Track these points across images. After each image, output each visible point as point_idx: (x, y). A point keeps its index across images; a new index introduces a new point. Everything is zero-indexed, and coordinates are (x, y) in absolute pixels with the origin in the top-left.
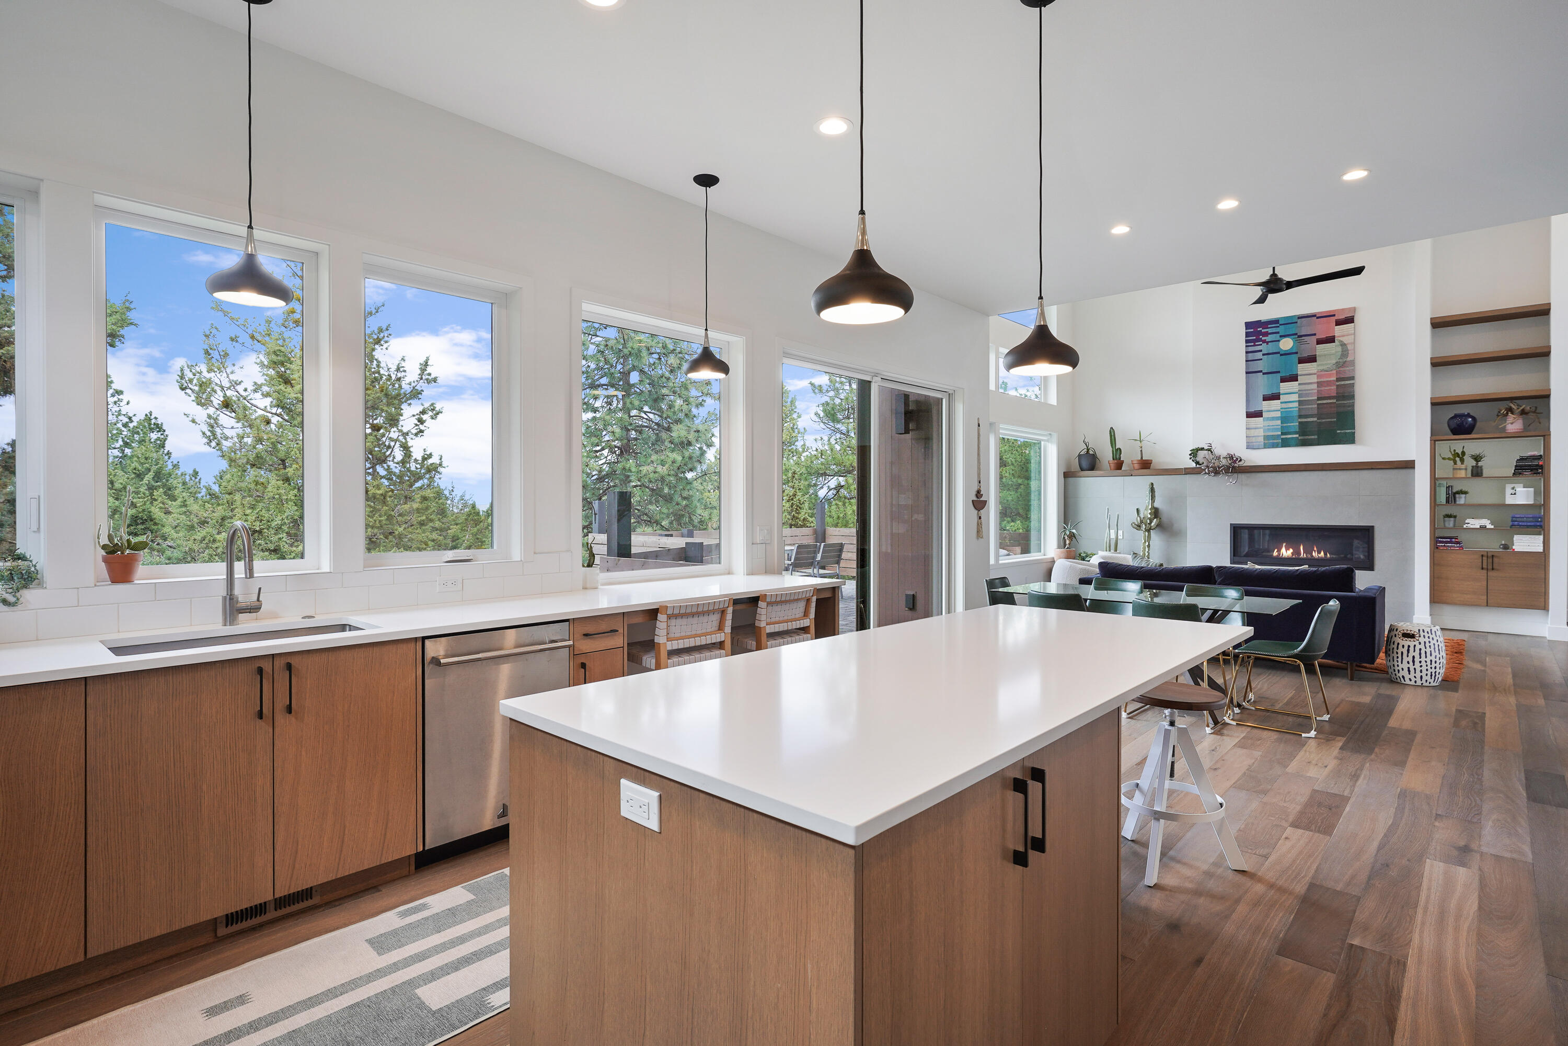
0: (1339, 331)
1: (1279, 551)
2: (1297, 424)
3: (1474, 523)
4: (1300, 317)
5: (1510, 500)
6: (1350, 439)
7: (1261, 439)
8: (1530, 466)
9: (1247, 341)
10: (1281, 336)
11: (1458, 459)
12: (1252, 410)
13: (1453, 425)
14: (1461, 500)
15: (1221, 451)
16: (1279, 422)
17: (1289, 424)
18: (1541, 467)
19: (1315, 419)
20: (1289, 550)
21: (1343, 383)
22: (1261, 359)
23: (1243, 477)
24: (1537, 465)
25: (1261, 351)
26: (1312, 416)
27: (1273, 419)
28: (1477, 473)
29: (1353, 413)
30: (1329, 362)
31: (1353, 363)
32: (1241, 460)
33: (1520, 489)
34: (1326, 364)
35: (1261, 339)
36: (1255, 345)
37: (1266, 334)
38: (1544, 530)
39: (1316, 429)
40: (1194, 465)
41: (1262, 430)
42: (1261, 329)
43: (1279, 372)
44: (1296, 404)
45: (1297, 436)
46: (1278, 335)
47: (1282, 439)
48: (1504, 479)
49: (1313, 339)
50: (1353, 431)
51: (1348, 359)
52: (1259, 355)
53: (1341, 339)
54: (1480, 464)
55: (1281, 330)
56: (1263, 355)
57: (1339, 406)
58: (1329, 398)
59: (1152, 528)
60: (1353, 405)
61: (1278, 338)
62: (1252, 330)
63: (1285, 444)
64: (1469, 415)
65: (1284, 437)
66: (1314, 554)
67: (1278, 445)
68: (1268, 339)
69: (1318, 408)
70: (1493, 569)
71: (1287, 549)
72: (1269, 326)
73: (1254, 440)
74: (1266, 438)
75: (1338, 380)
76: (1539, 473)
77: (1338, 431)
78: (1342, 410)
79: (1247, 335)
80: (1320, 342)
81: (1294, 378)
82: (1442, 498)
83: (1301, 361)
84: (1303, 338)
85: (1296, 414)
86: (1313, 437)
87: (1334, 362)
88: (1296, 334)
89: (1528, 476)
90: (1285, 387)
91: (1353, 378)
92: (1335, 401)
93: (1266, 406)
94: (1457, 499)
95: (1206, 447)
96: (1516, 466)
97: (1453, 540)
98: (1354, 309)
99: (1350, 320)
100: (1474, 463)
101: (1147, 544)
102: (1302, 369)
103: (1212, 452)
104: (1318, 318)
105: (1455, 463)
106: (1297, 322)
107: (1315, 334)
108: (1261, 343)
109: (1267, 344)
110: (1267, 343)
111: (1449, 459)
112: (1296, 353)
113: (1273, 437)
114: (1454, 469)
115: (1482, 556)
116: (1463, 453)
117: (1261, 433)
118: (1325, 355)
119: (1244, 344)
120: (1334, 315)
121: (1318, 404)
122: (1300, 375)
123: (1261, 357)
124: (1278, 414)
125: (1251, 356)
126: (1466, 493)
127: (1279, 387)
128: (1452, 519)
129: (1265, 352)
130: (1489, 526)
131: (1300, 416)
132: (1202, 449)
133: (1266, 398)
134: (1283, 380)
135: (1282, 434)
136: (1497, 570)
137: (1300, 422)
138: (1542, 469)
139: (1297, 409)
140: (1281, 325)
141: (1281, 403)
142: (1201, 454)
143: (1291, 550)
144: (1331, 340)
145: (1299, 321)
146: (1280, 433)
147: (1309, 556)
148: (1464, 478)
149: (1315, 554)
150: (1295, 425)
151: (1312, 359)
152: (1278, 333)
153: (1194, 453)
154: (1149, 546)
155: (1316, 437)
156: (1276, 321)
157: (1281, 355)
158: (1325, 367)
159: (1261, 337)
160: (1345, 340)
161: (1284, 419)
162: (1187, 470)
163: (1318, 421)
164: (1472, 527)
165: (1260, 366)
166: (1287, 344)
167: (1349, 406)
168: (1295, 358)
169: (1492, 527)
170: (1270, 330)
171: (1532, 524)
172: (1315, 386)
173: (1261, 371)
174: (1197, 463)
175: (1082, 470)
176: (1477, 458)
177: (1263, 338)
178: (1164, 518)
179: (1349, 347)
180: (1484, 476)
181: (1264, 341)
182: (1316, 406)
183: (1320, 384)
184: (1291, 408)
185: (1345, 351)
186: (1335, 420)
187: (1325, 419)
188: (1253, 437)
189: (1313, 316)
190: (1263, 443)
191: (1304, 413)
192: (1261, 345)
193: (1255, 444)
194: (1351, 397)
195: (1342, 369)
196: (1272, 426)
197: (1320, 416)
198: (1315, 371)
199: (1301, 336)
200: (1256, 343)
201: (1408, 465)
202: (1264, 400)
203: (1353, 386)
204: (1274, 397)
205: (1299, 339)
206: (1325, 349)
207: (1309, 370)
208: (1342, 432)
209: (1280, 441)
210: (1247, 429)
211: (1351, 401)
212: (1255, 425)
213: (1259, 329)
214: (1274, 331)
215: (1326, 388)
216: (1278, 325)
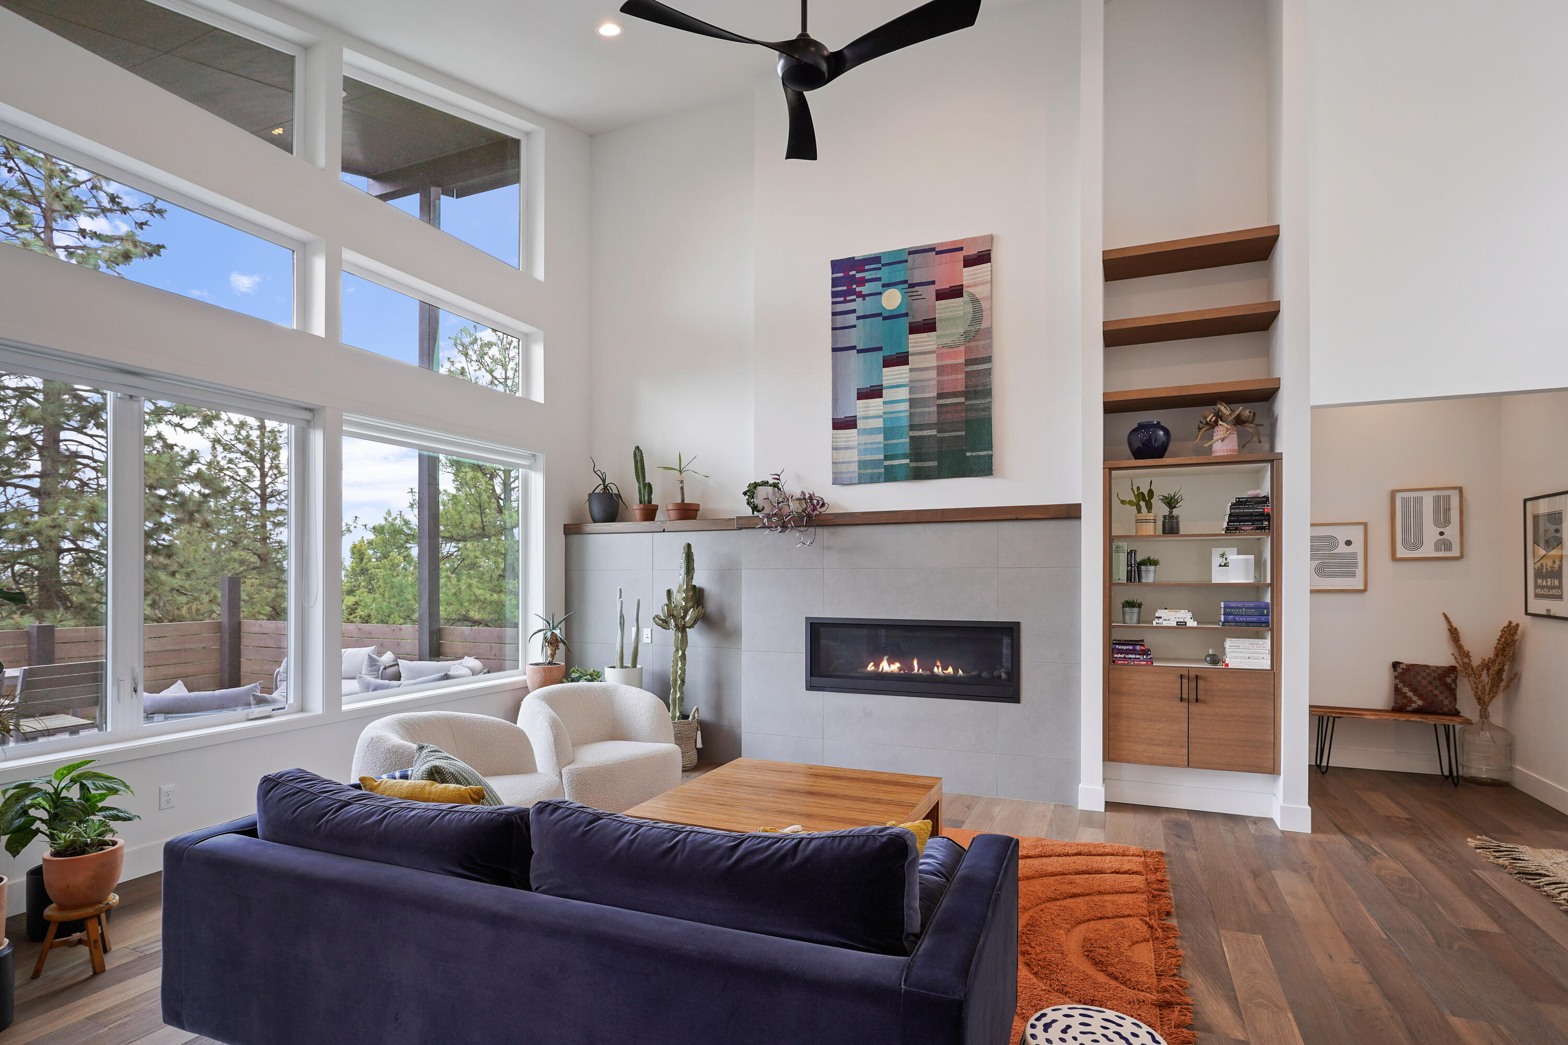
0: (969, 276)
1: (877, 665)
2: (908, 440)
3: (1168, 617)
4: (913, 252)
5: (1219, 577)
6: (984, 468)
7: (854, 467)
8: (1251, 515)
9: (834, 294)
10: (884, 286)
11: (1142, 504)
12: (841, 415)
13: (1137, 444)
14: (1150, 575)
15: (792, 487)
16: (880, 438)
17: (895, 441)
18: (1268, 517)
19: (934, 432)
20: (893, 663)
21: (975, 368)
22: (854, 326)
23: (823, 534)
24: (1262, 514)
25: (854, 311)
26: (929, 426)
27: (872, 431)
28: (1171, 527)
29: (989, 420)
30: (954, 331)
31: (989, 332)
32: (823, 505)
33: (1233, 557)
34: (950, 335)
35: (853, 292)
36: (845, 302)
37: (862, 282)
38: (1272, 630)
39: (936, 450)
40: (748, 511)
41: (856, 451)
42: (854, 272)
43: (880, 349)
44: (906, 406)
45: (907, 461)
46: (879, 284)
47: (886, 467)
48: (1210, 539)
49: (930, 291)
50: (989, 453)
51: (983, 326)
52: (851, 319)
53: (972, 290)
54: (1175, 512)
55: (885, 274)
56: (858, 318)
57: (969, 409)
58: (955, 394)
59: (688, 625)
60: (988, 408)
61: (880, 289)
62: (842, 275)
63: (890, 476)
64: (1159, 426)
65: (888, 463)
66: (936, 669)
67: (879, 478)
68: (865, 289)
69: (938, 413)
70: (1197, 700)
71: (890, 662)
72: (867, 267)
73: (844, 468)
74: (862, 464)
75: (969, 362)
76: (1264, 528)
77: (968, 454)
78: (973, 415)
79: (835, 282)
80: (942, 295)
81: (901, 359)
82: (1121, 574)
83: (915, 329)
84: (916, 289)
85: (905, 423)
86: (931, 464)
87: (962, 331)
88: (905, 282)
89: (1248, 535)
90: (892, 375)
91: (989, 359)
92: (962, 400)
93: (862, 408)
94: (1143, 574)
95: (771, 482)
96: (1230, 515)
97: (1138, 648)
98: (991, 238)
99: (983, 258)
100: (1166, 510)
101: (680, 653)
102: (917, 342)
103: (779, 489)
104: (938, 253)
105: (1139, 511)
106: (906, 261)
107: (933, 283)
108: (854, 297)
109: (864, 299)
110: (864, 297)
111: (1130, 503)
112: (906, 315)
113: (874, 464)
114: (1138, 521)
115: (1182, 676)
116: (1151, 493)
117: (853, 456)
118: (949, 319)
119: (829, 299)
120: (961, 249)
121: (939, 406)
122: (913, 354)
123: (854, 322)
124: (879, 423)
125: (841, 320)
126: (1155, 563)
127: (880, 375)
128: (1136, 610)
129: (860, 313)
130: (1191, 623)
131: (912, 427)
132: (765, 483)
133: (864, 395)
134: (888, 363)
135: (887, 458)
136: (1204, 702)
137: (911, 438)
138: (1269, 520)
139: (907, 414)
140: (883, 265)
141: (884, 403)
142: (762, 492)
143: (898, 665)
144: (956, 292)
145: (910, 258)
146: (882, 457)
147: (928, 673)
148: (1151, 536)
150: (903, 442)
151: (928, 326)
152: (879, 279)
153: (751, 491)
154: (683, 657)
155: (935, 463)
156: (876, 259)
157: (885, 318)
158: (948, 341)
159: (854, 286)
160: (980, 292)
161: (889, 432)
162: (740, 522)
163: (939, 435)
164: (1165, 624)
165: (853, 338)
166: (892, 299)
167: (984, 410)
168: (904, 323)
169: (1195, 624)
170: (867, 275)
171: (1254, 619)
172: (933, 374)
173: (854, 348)
174: (755, 508)
175: (594, 522)
176: (1171, 502)
177: (858, 289)
178: (711, 606)
179: (984, 305)
180: (1182, 532)
181: (860, 295)
182: (935, 409)
183: (941, 370)
184: (898, 412)
185: (978, 312)
186: (964, 433)
187: (949, 431)
188: (843, 463)
189: (931, 249)
190: (856, 475)
191: (917, 421)
192: (854, 300)
193: (845, 475)
194: (987, 393)
195: (973, 344)
196: (871, 443)
197: (940, 426)
198: (933, 347)
199: (912, 286)
200: (848, 298)
201: (1071, 513)
202: (859, 398)
203: (990, 374)
204: (873, 393)
205: (909, 290)
206: (947, 308)
207: (925, 346)
208: (974, 454)
209: (883, 470)
210: (835, 449)
211: (987, 401)
212: (846, 441)
213: (851, 273)
214: (874, 277)
215: (951, 377)
216: (880, 265)
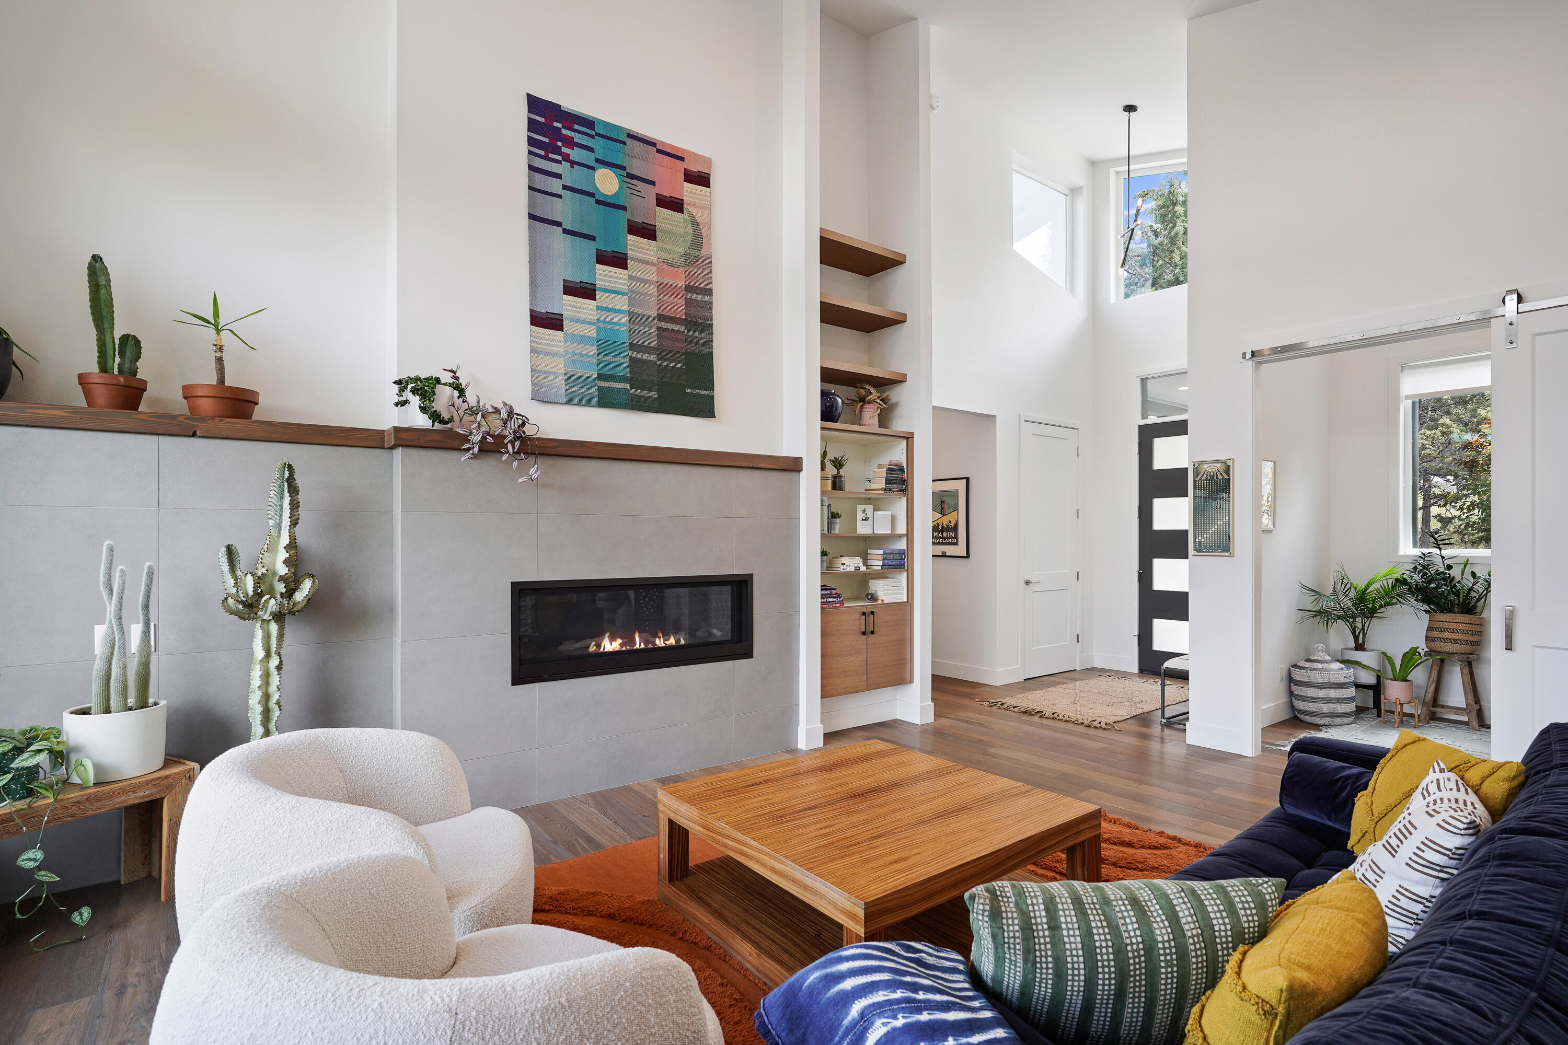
0: (690, 192)
1: (599, 643)
2: (627, 361)
3: (849, 564)
4: (630, 137)
5: (862, 529)
6: (706, 409)
7: (561, 381)
8: (896, 479)
9: (531, 141)
10: (597, 160)
12: (542, 309)
14: (836, 527)
15: (482, 393)
16: (593, 350)
17: (612, 359)
18: (906, 481)
19: (653, 358)
21: (695, 297)
22: (560, 196)
24: (903, 479)
25: (559, 176)
26: (649, 350)
27: (583, 339)
28: (838, 485)
29: (709, 358)
30: (675, 248)
31: (708, 261)
32: (526, 424)
33: (872, 512)
34: (669, 251)
35: (558, 151)
36: (546, 158)
37: (570, 143)
38: (907, 571)
39: (656, 379)
41: (562, 361)
42: (559, 125)
43: (593, 238)
44: (624, 319)
45: (627, 386)
46: (592, 156)
47: (600, 389)
49: (650, 193)
50: (711, 394)
51: (703, 252)
52: (555, 185)
53: (692, 210)
54: (842, 472)
55: (598, 146)
56: (565, 187)
57: (688, 341)
58: (675, 320)
59: (292, 610)
60: (710, 345)
61: (592, 163)
62: (541, 119)
63: (606, 400)
64: (836, 395)
65: (603, 384)
66: (657, 641)
67: (591, 401)
68: (575, 154)
69: (659, 337)
70: (870, 633)
71: (612, 639)
72: (576, 127)
73: (546, 379)
74: (570, 379)
75: (688, 288)
76: (904, 490)
77: (688, 390)
78: (693, 348)
79: (532, 125)
80: (660, 201)
81: (619, 261)
82: (825, 525)
83: (632, 229)
84: (635, 182)
85: (625, 339)
86: (649, 394)
87: (682, 251)
88: (623, 168)
89: (895, 495)
90: (605, 275)
91: (709, 292)
92: (681, 328)
93: (569, 306)
95: (446, 378)
96: (886, 478)
97: (833, 592)
98: (709, 162)
99: (702, 180)
102: (635, 246)
103: (463, 394)
104: (659, 151)
106: (624, 143)
107: (653, 183)
108: (559, 158)
109: (572, 167)
110: (573, 163)
112: (624, 208)
113: (586, 381)
115: (864, 614)
116: (825, 453)
117: (559, 366)
118: (670, 233)
119: (526, 145)
120: (682, 159)
121: (659, 329)
122: (629, 259)
123: (560, 191)
124: (592, 332)
125: (539, 180)
126: (839, 516)
127: (593, 273)
128: (826, 558)
129: (567, 181)
130: (862, 568)
131: (632, 346)
133: (572, 289)
134: (602, 259)
135: (600, 377)
136: (875, 633)
137: (632, 360)
138: (906, 484)
139: (627, 329)
140: (598, 135)
141: (598, 308)
143: (619, 641)
144: (676, 205)
145: (629, 141)
146: (595, 375)
147: (650, 646)
149: (659, 642)
150: (622, 362)
151: (649, 232)
152: (592, 150)
153: (423, 389)
155: (654, 394)
156: (589, 123)
157: (598, 202)
158: (668, 257)
159: (559, 143)
160: (698, 215)
161: (605, 346)
162: (402, 436)
163: (660, 363)
165: (562, 209)
166: (607, 182)
167: (705, 345)
168: (622, 219)
169: (865, 569)
170: (577, 138)
171: (897, 562)
172: (653, 289)
173: (559, 224)
174: (436, 417)
176: (838, 463)
177: (564, 150)
179: (703, 230)
181: (566, 158)
182: (655, 331)
183: (661, 287)
184: (615, 324)
185: (698, 238)
186: (683, 366)
187: (671, 361)
188: (545, 372)
189: (653, 144)
190: (563, 391)
191: (637, 340)
192: (559, 162)
193: (548, 390)
194: (709, 328)
195: (692, 269)
196: (582, 355)
197: (660, 351)
198: (654, 259)
199: (631, 176)
200: (551, 155)
201: (793, 466)
202: (565, 293)
203: (711, 308)
204: (585, 291)
205: (627, 180)
206: (668, 219)
207: (644, 253)
208: (695, 391)
209: (596, 392)
210: (533, 351)
211: (708, 336)
212: (548, 345)
213: (556, 124)
214: (584, 143)
215: (670, 299)
216: (593, 133)
